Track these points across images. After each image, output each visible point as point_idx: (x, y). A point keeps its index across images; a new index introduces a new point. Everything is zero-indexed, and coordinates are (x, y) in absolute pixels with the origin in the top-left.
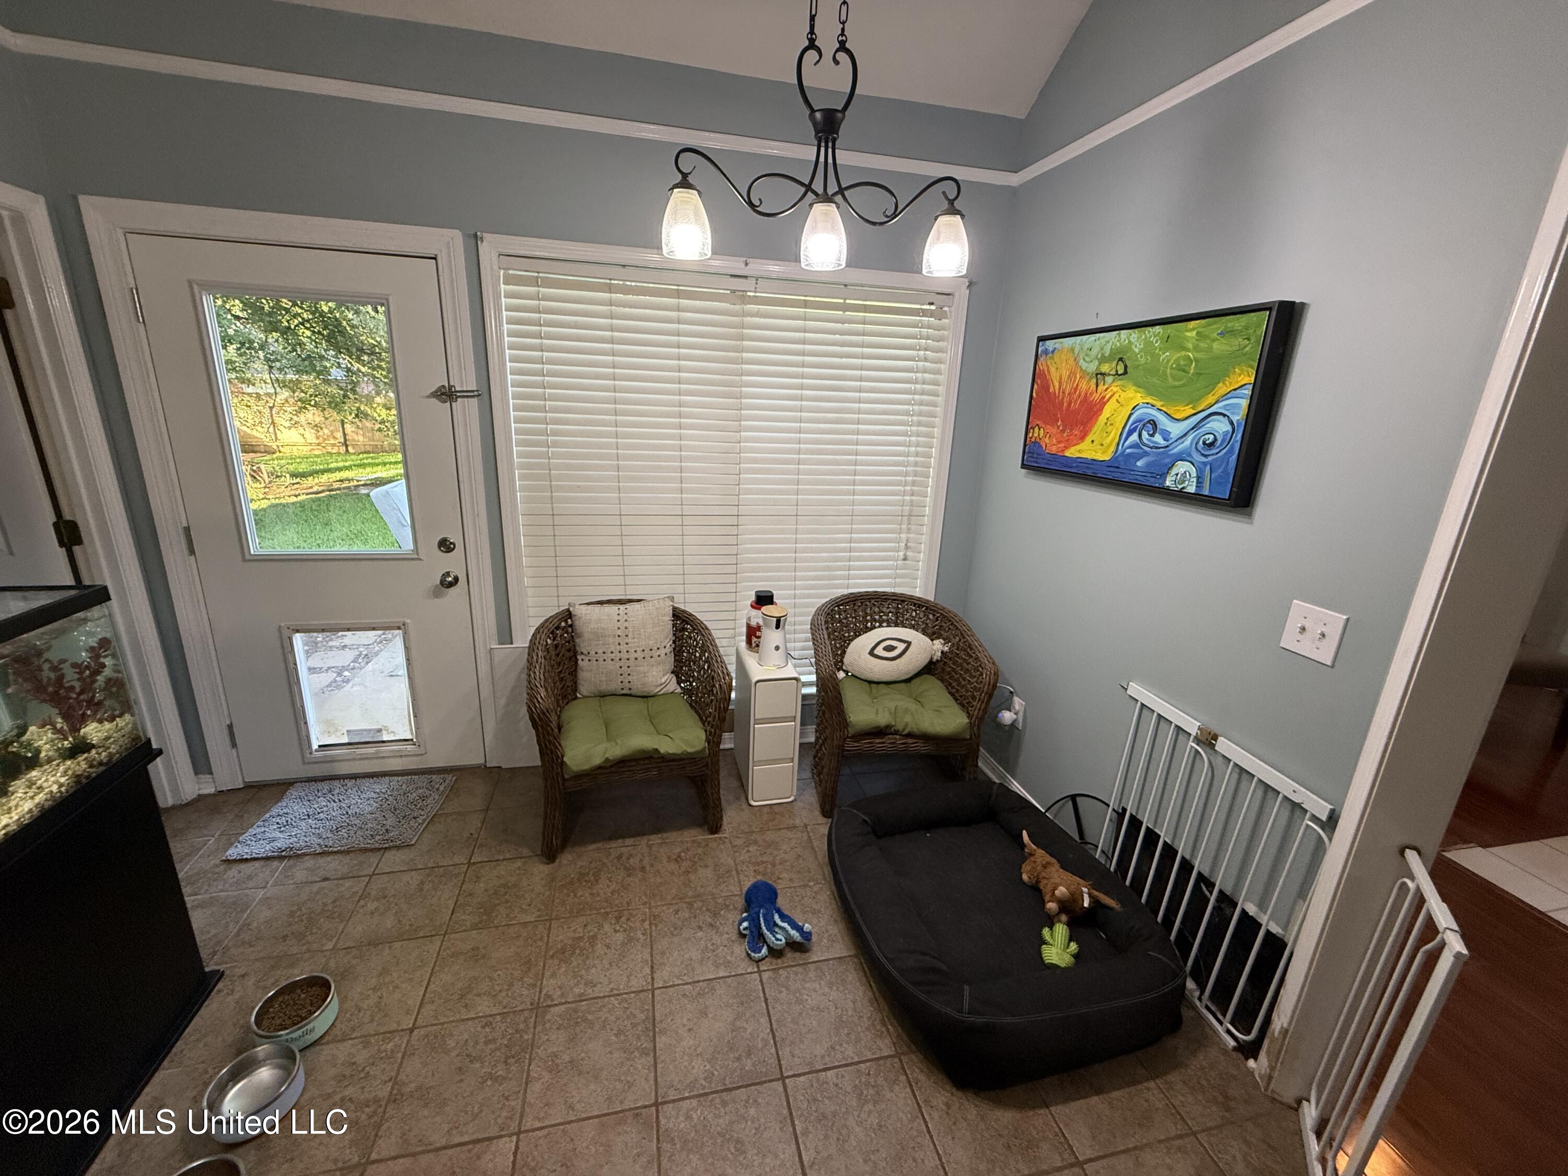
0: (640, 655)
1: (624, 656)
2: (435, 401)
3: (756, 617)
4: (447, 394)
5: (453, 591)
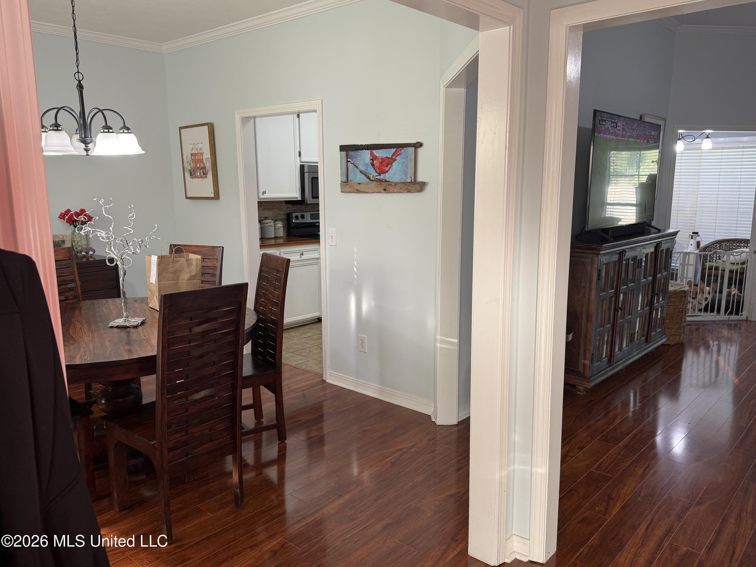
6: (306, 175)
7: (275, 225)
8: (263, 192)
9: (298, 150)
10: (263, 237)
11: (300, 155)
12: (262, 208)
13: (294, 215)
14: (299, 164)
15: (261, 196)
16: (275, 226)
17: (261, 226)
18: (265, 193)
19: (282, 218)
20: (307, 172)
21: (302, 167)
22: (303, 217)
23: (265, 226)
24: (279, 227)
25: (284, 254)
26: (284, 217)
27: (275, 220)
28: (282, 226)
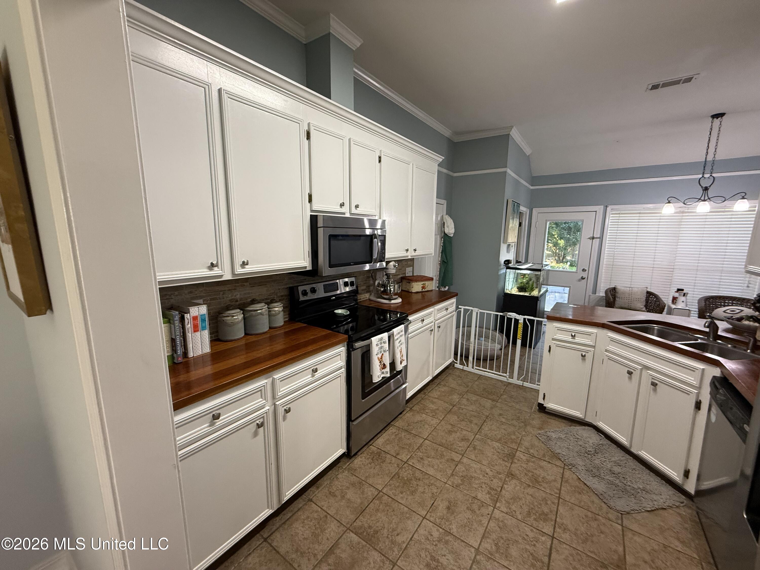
0: (635, 299)
1: (630, 299)
3: (677, 295)
4: (593, 238)
5: (583, 281)
6: (321, 231)
7: (270, 310)
8: (244, 262)
9: (308, 191)
10: (248, 332)
11: (310, 200)
12: (248, 283)
13: (301, 289)
14: (309, 214)
15: (239, 270)
16: (269, 311)
17: (244, 316)
18: (247, 264)
19: (282, 294)
20: (322, 226)
21: (314, 219)
22: (313, 291)
23: (252, 316)
24: (277, 312)
25: (281, 381)
26: (285, 292)
27: (269, 302)
28: (281, 309)
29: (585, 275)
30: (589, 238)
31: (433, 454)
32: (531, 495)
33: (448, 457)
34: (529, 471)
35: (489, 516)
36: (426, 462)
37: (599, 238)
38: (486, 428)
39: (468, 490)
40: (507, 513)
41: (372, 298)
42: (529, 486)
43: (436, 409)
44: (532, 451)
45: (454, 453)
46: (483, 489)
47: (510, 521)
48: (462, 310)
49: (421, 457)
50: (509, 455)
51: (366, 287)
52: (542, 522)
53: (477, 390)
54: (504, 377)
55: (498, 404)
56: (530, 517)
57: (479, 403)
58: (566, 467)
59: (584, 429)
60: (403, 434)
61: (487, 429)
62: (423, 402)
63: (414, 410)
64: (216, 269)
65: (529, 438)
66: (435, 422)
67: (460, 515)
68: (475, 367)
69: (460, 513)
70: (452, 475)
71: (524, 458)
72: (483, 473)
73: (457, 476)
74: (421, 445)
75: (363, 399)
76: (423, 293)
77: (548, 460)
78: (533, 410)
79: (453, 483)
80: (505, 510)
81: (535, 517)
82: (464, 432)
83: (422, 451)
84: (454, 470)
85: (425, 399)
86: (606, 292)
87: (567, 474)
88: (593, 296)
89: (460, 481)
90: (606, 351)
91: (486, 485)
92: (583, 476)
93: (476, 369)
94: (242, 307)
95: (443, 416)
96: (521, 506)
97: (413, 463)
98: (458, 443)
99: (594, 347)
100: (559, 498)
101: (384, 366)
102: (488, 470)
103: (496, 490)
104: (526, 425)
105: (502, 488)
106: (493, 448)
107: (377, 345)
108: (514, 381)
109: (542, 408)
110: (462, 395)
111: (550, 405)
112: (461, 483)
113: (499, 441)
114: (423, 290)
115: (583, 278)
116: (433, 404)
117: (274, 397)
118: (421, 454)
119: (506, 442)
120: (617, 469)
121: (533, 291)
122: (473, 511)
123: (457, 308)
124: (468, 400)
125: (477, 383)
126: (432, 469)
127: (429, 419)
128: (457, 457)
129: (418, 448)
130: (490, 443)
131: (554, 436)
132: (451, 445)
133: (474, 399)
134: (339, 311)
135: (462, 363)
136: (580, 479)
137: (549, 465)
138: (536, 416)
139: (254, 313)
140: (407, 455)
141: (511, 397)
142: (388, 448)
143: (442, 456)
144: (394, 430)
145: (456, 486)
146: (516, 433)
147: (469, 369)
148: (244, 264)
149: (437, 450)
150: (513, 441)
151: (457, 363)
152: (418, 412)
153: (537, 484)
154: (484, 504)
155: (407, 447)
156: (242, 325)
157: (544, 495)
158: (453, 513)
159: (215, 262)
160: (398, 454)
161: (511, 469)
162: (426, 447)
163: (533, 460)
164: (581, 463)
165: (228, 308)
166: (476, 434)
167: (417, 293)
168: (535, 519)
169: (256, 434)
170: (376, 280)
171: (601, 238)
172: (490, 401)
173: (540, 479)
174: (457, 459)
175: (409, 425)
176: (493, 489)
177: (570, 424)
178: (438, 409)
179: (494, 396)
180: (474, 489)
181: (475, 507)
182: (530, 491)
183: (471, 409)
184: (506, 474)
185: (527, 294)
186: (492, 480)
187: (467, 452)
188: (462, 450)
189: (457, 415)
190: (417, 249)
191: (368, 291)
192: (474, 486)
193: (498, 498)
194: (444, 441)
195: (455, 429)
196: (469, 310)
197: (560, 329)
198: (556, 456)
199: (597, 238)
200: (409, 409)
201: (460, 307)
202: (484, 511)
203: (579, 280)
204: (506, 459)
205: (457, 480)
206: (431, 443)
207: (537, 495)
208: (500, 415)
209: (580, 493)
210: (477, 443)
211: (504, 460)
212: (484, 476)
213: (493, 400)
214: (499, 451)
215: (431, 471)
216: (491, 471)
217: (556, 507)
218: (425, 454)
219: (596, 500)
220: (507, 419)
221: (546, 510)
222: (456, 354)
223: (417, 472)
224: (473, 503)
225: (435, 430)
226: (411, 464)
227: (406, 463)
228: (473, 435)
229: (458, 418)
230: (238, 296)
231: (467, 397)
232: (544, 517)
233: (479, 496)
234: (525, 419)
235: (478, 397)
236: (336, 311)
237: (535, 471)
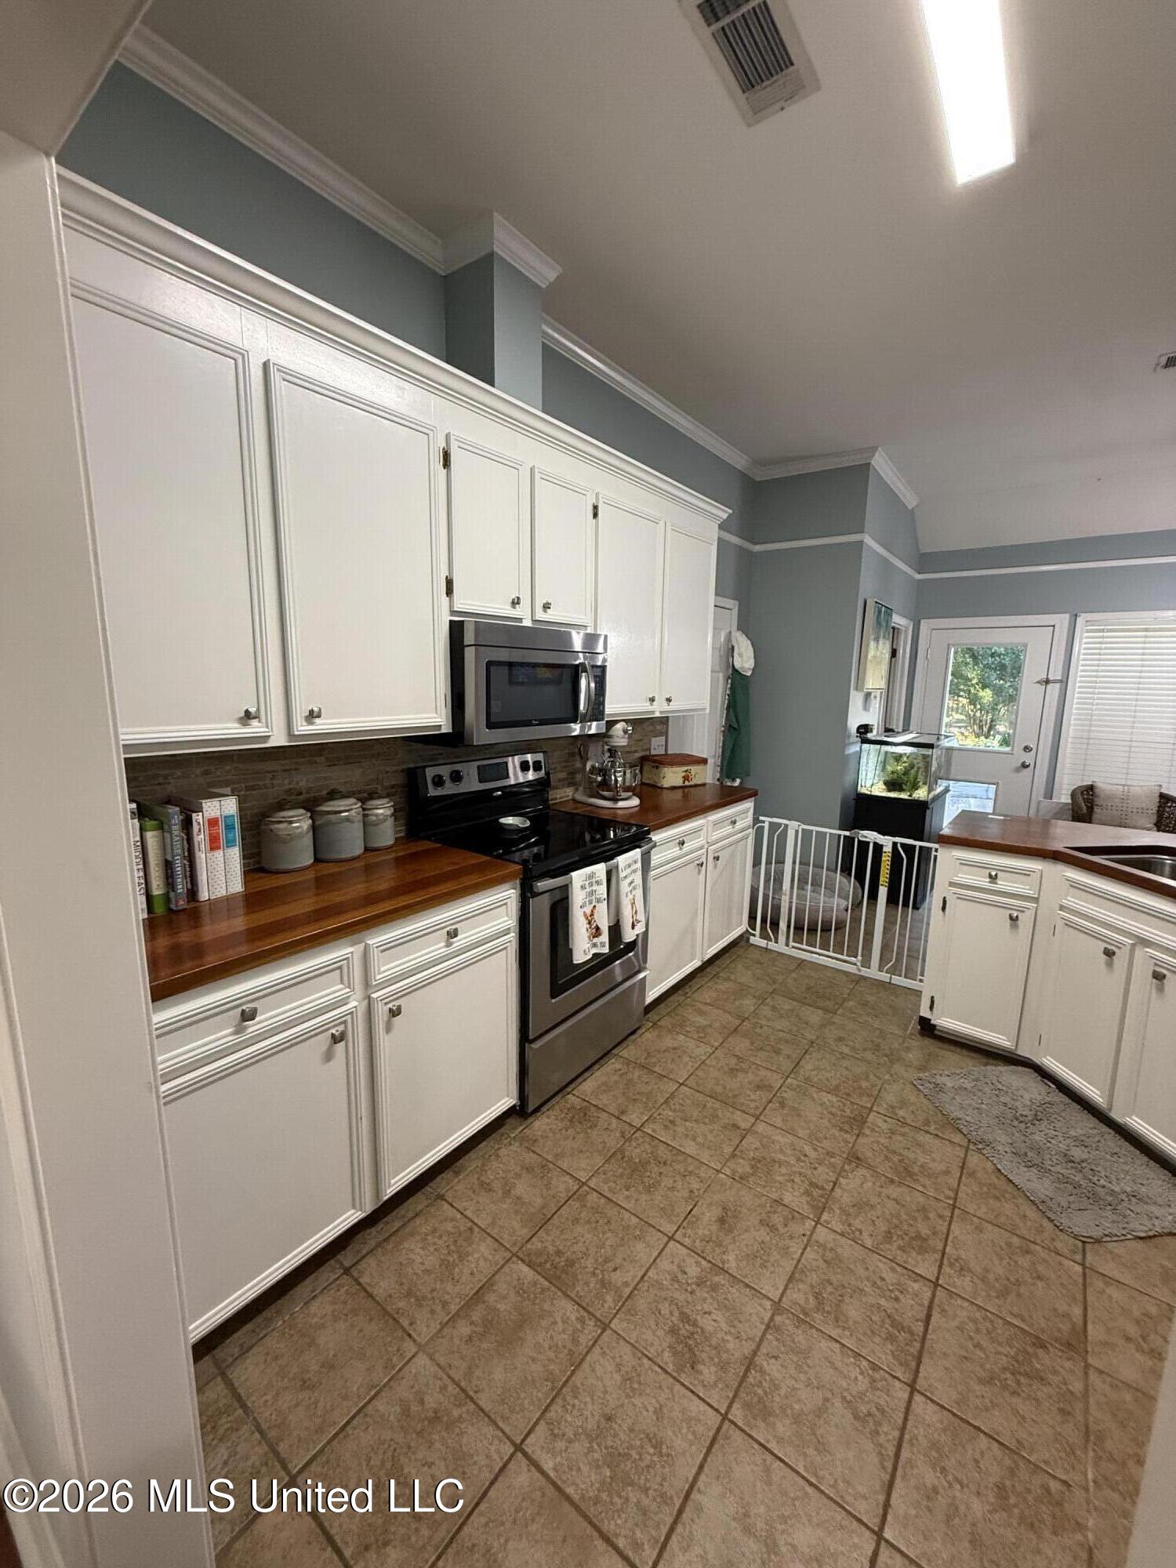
0: (1135, 810)
1: (1125, 809)
2: (1038, 685)
4: (1047, 682)
5: (1025, 771)
6: (470, 654)
7: (366, 812)
8: (311, 712)
9: (444, 573)
10: (319, 856)
11: (449, 591)
12: (323, 758)
13: (430, 773)
14: (446, 618)
15: (302, 728)
16: (365, 816)
17: (313, 822)
18: (319, 716)
19: (394, 783)
20: (473, 643)
21: (456, 630)
22: (456, 777)
23: (329, 823)
24: (381, 817)
25: (382, 951)
26: (399, 779)
27: (366, 797)
28: (389, 812)
29: (1028, 758)
30: (1038, 682)
31: (695, 1114)
32: (894, 1199)
33: (726, 1121)
34: (894, 1152)
35: (805, 1239)
36: (680, 1130)
37: (1061, 681)
38: (807, 1066)
39: (764, 1187)
40: (842, 1235)
41: (580, 797)
42: (892, 1181)
43: (706, 1026)
44: (901, 1113)
45: (739, 1113)
46: (796, 1186)
47: (847, 1249)
48: (766, 825)
49: (671, 1118)
50: (854, 1119)
51: (568, 774)
52: (914, 1254)
53: (794, 990)
54: (851, 965)
55: (836, 1019)
56: (890, 1243)
57: (797, 1016)
58: (971, 1146)
59: (1015, 1072)
60: (637, 1073)
61: (810, 1067)
62: (680, 1010)
63: (661, 1027)
64: (255, 723)
65: (896, 1087)
66: (702, 1051)
67: (746, 1236)
68: (792, 944)
69: (746, 1231)
70: (733, 1156)
71: (884, 1126)
72: (798, 1153)
73: (743, 1158)
74: (672, 1095)
75: (553, 997)
76: (686, 790)
77: (936, 1132)
78: (908, 1032)
79: (734, 1172)
80: (839, 1228)
81: (901, 1242)
82: (763, 1073)
83: (673, 1107)
84: (738, 1146)
85: (686, 1005)
86: (1073, 795)
87: (974, 1160)
88: (1046, 803)
89: (748, 1170)
90: (1062, 908)
91: (803, 1179)
92: (1006, 1165)
93: (793, 947)
94: (311, 806)
95: (721, 1041)
96: (873, 1221)
97: (654, 1131)
98: (748, 1092)
99: (1036, 900)
100: (954, 1207)
101: (597, 932)
102: (807, 1149)
103: (823, 1188)
104: (892, 1062)
105: (835, 1184)
106: (821, 1105)
107: (583, 887)
108: (873, 972)
109: (927, 1027)
110: (762, 999)
111: (945, 1021)
112: (751, 1171)
113: (835, 1090)
114: (687, 783)
115: (1024, 766)
116: (701, 1015)
117: (367, 984)
118: (670, 1113)
119: (849, 1095)
120: (1078, 1153)
121: (917, 789)
122: (773, 1229)
123: (756, 820)
124: (774, 1008)
125: (794, 975)
126: (693, 1143)
127: (691, 1044)
128: (745, 1122)
129: (666, 1102)
130: (815, 1095)
131: (949, 1085)
132: (735, 1096)
133: (787, 1007)
134: (509, 820)
135: (764, 935)
136: (999, 1170)
137: (937, 1141)
138: (914, 1043)
139: (333, 817)
140: (642, 1113)
141: (865, 1004)
142: (604, 1100)
143: (714, 1117)
144: (618, 1066)
145: (741, 1178)
146: (871, 1076)
147: (779, 947)
148: (312, 716)
149: (705, 1106)
150: (863, 1093)
151: (754, 935)
152: (670, 1031)
153: (909, 1179)
154: (796, 1214)
155: (644, 1099)
156: (308, 841)
157: (921, 1199)
158: (731, 1231)
159: (253, 710)
160: (623, 1113)
161: (857, 1147)
162: (683, 1100)
163: (903, 1130)
164: (1003, 1138)
165: (281, 806)
166: (788, 1077)
167: (674, 788)
168: (900, 1248)
169: (328, 1056)
170: (588, 759)
171: (1064, 682)
172: (820, 1012)
173: (916, 1169)
174: (743, 1125)
175: (649, 1055)
176: (817, 1187)
177: (985, 1061)
178: (711, 1026)
179: (828, 1003)
180: (777, 1184)
181: (777, 1219)
182: (894, 1191)
183: (780, 1028)
184: (845, 1156)
185: (904, 796)
186: (815, 1169)
187: (766, 1111)
188: (757, 1108)
189: (750, 1039)
190: (673, 698)
191: (572, 783)
192: (778, 1178)
193: (827, 1202)
194: (719, 1089)
195: (744, 1066)
196: (780, 824)
197: (965, 863)
198: (953, 1124)
199: (1055, 681)
200: (651, 1024)
201: (761, 818)
202: (797, 1228)
203: (1017, 770)
204: (847, 1127)
205: (743, 1166)
206: (693, 1091)
207: (908, 1199)
208: (840, 1039)
209: (997, 1198)
210: (788, 1095)
211: (841, 1130)
212: (799, 1160)
213: (826, 1010)
214: (834, 1110)
215: (690, 1148)
216: (815, 1149)
217: (946, 1224)
218: (679, 1114)
219: (1031, 1213)
220: (853, 1048)
221: (925, 1231)
222: (752, 917)
223: (662, 1147)
224: (775, 1212)
225: (703, 1067)
226: (650, 1132)
227: (638, 1129)
228: (782, 1078)
229: (752, 1044)
230: (303, 784)
231: (771, 1003)
232: (920, 1244)
233: (788, 1198)
234: (890, 1048)
235: (795, 1003)
236: (503, 820)
237: (906, 1153)
